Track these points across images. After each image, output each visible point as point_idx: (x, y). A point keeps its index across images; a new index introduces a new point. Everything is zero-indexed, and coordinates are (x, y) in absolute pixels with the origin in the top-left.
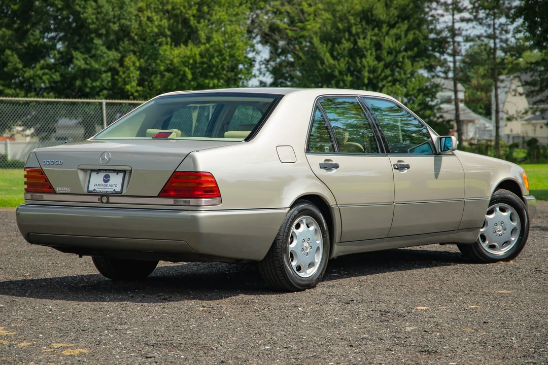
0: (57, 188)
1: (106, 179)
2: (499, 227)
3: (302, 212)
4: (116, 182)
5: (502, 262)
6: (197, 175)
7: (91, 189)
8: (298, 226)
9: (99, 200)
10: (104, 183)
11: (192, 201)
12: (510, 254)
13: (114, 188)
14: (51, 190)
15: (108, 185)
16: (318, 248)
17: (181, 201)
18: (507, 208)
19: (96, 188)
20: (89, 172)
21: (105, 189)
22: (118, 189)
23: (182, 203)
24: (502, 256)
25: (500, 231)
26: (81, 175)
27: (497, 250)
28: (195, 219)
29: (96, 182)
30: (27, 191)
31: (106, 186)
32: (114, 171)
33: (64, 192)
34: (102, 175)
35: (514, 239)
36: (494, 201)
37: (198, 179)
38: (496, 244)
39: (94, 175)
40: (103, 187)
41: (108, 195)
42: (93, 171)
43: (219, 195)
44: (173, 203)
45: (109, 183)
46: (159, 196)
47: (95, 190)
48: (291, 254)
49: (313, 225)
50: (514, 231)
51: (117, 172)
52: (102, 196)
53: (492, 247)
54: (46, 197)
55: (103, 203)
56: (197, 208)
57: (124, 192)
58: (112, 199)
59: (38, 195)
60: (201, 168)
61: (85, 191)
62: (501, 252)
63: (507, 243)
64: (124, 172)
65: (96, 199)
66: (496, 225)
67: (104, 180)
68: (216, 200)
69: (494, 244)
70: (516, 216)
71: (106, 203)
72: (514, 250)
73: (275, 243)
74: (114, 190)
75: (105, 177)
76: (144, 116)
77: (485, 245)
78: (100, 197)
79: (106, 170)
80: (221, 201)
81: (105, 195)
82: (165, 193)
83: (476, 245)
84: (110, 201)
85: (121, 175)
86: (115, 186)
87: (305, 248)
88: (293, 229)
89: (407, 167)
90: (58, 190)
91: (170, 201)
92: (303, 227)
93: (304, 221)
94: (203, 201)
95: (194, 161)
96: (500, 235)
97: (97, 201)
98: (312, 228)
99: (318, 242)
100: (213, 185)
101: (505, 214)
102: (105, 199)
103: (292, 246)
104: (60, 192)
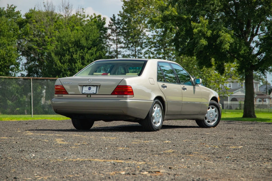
1: (90, 89)
2: (211, 114)
3: (156, 103)
4: (93, 90)
5: (212, 128)
6: (126, 87)
7: (83, 92)
8: (155, 108)
11: (124, 96)
13: (93, 92)
14: (66, 93)
16: (161, 116)
17: (120, 96)
18: (214, 107)
19: (85, 92)
20: (82, 86)
22: (95, 92)
23: (120, 97)
24: (212, 125)
25: (211, 116)
26: (79, 87)
28: (126, 102)
29: (86, 90)
32: (93, 86)
34: (88, 87)
35: (216, 119)
36: (211, 104)
37: (126, 88)
39: (84, 87)
40: (88, 92)
41: (90, 94)
43: (133, 94)
45: (91, 90)
46: (112, 94)
48: (153, 117)
50: (216, 116)
52: (88, 95)
53: (209, 122)
54: (64, 96)
55: (88, 97)
56: (126, 98)
57: (97, 93)
58: (92, 96)
59: (60, 95)
60: (128, 84)
61: (81, 93)
62: (212, 124)
63: (214, 120)
64: (97, 86)
65: (85, 96)
66: (210, 113)
67: (88, 89)
68: (132, 96)
69: (209, 120)
70: (217, 111)
71: (90, 97)
72: (216, 123)
73: (148, 113)
76: (91, 68)
77: (206, 121)
79: (89, 85)
80: (134, 96)
81: (89, 95)
82: (113, 93)
83: (203, 121)
84: (91, 97)
85: (96, 87)
86: (94, 91)
87: (157, 116)
88: (154, 109)
89: (186, 89)
90: (69, 93)
91: (116, 96)
92: (156, 108)
93: (157, 106)
94: (128, 96)
95: (125, 81)
96: (212, 117)
97: (86, 97)
98: (159, 109)
99: (160, 114)
100: (131, 90)
101: (213, 109)
102: (89, 96)
103: (153, 114)
104: (70, 94)
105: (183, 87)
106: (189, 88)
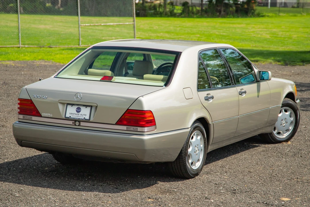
0: (43, 114)
1: (79, 110)
2: (284, 122)
3: (196, 129)
4: (85, 113)
5: (284, 143)
6: (143, 112)
7: (68, 116)
8: (192, 138)
9: (73, 123)
10: (77, 113)
11: (139, 129)
12: (288, 137)
13: (84, 117)
14: (39, 115)
15: (80, 115)
16: (202, 150)
17: (132, 128)
18: (288, 110)
19: (71, 115)
20: (66, 105)
21: (78, 116)
22: (87, 117)
24: (284, 138)
25: (284, 124)
26: (61, 107)
27: (282, 135)
28: (142, 141)
29: (71, 112)
30: (20, 113)
31: (79, 115)
32: (84, 106)
33: (48, 116)
34: (76, 107)
35: (291, 128)
36: (284, 105)
37: (143, 115)
38: (281, 132)
39: (69, 107)
40: (76, 115)
41: (80, 121)
42: (68, 104)
43: (155, 124)
44: (126, 129)
45: (80, 113)
46: (117, 124)
47: (70, 116)
48: (189, 155)
49: (199, 136)
50: (292, 122)
51: (86, 106)
52: (76, 121)
53: (279, 133)
54: (34, 118)
55: (76, 125)
56: (142, 134)
57: (91, 120)
58: (82, 124)
59: (28, 117)
60: (146, 108)
61: (64, 117)
62: (285, 136)
63: (288, 130)
64: (91, 107)
65: (71, 122)
66: (282, 120)
67: (76, 111)
68: (153, 127)
69: (280, 132)
70: (293, 115)
71: (79, 126)
72: (291, 135)
73: (181, 152)
74: (84, 118)
75: (77, 109)
77: (275, 132)
78: (74, 122)
79: (78, 105)
80: (156, 128)
82: (120, 122)
83: (271, 134)
84: (81, 125)
85: (89, 109)
86: (85, 115)
87: (196, 151)
88: (191, 140)
89: (245, 92)
90: (43, 115)
91: (125, 128)
92: (195, 137)
93: (196, 134)
94: (146, 129)
95: (141, 103)
96: (284, 126)
98: (199, 138)
99: (202, 146)
100: (152, 118)
101: (287, 113)
102: (77, 123)
103: (190, 150)
104: (45, 116)
105: (240, 91)
106: (250, 88)
